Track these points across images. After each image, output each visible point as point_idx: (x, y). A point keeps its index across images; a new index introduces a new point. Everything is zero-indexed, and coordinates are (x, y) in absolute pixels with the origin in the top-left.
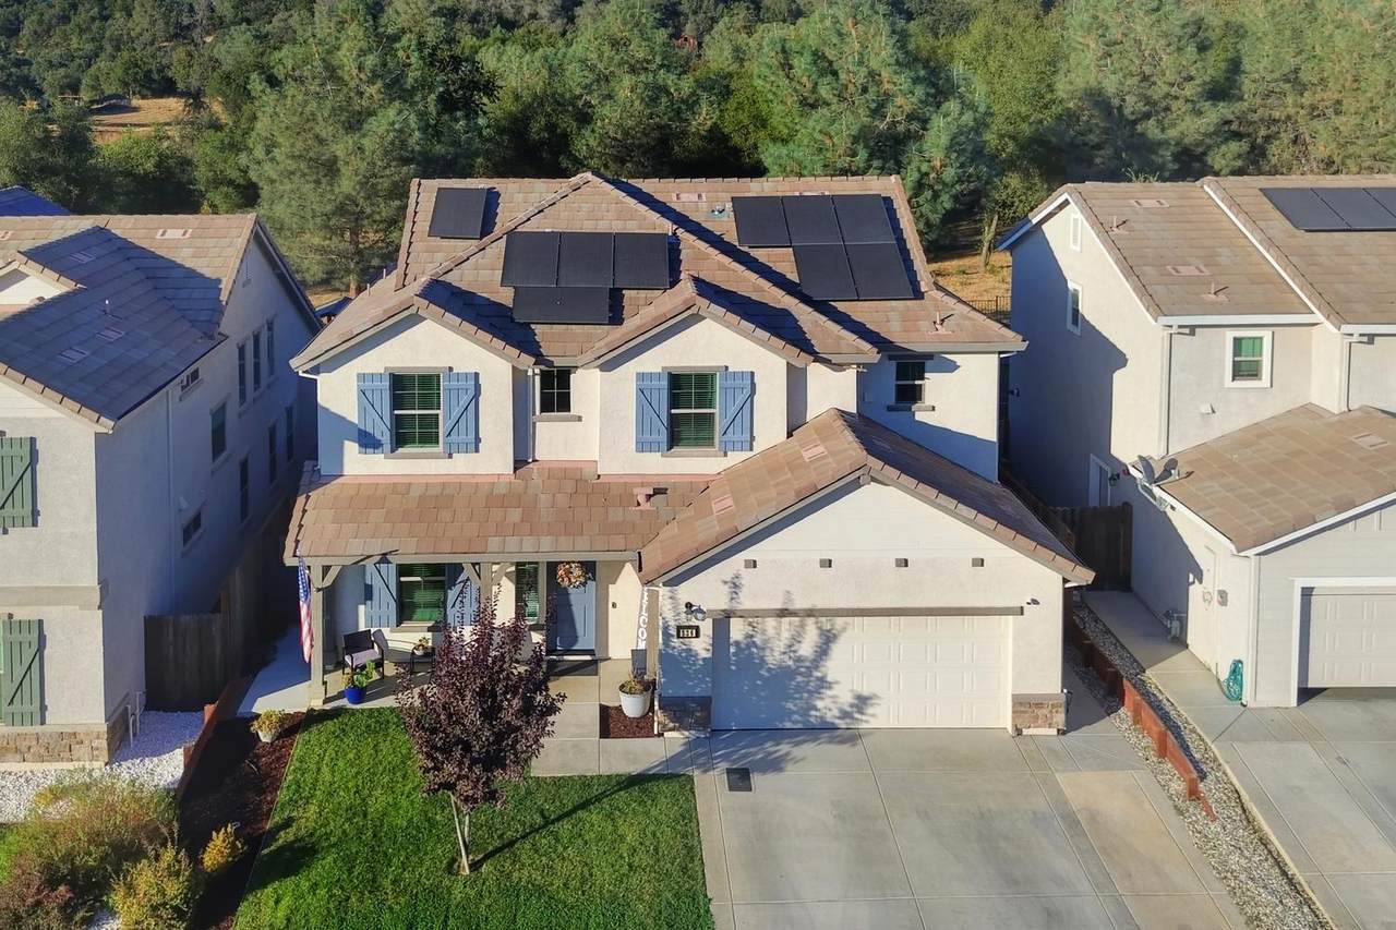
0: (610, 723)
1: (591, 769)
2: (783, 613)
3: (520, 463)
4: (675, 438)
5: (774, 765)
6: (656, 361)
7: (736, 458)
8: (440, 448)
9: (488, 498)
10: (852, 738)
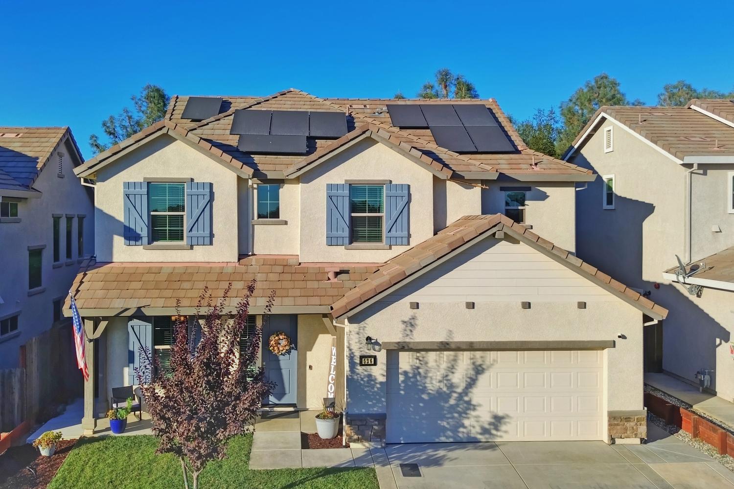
0: (308, 441)
1: (296, 465)
3: (242, 256)
4: (354, 237)
5: (436, 462)
6: (340, 175)
7: (398, 250)
8: (184, 243)
9: (220, 274)
10: (493, 446)
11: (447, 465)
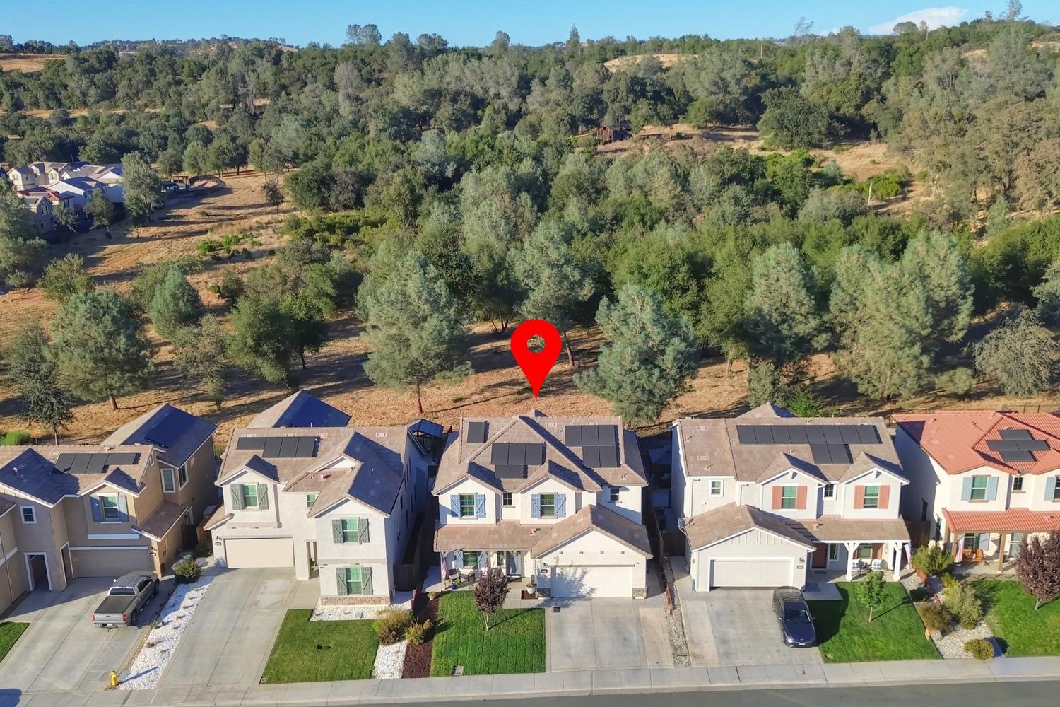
0: (524, 595)
1: (518, 607)
2: (571, 566)
3: (498, 520)
4: (542, 514)
5: (567, 606)
6: (538, 490)
7: (560, 519)
8: (475, 516)
9: (489, 531)
10: (590, 599)
11: (571, 607)
